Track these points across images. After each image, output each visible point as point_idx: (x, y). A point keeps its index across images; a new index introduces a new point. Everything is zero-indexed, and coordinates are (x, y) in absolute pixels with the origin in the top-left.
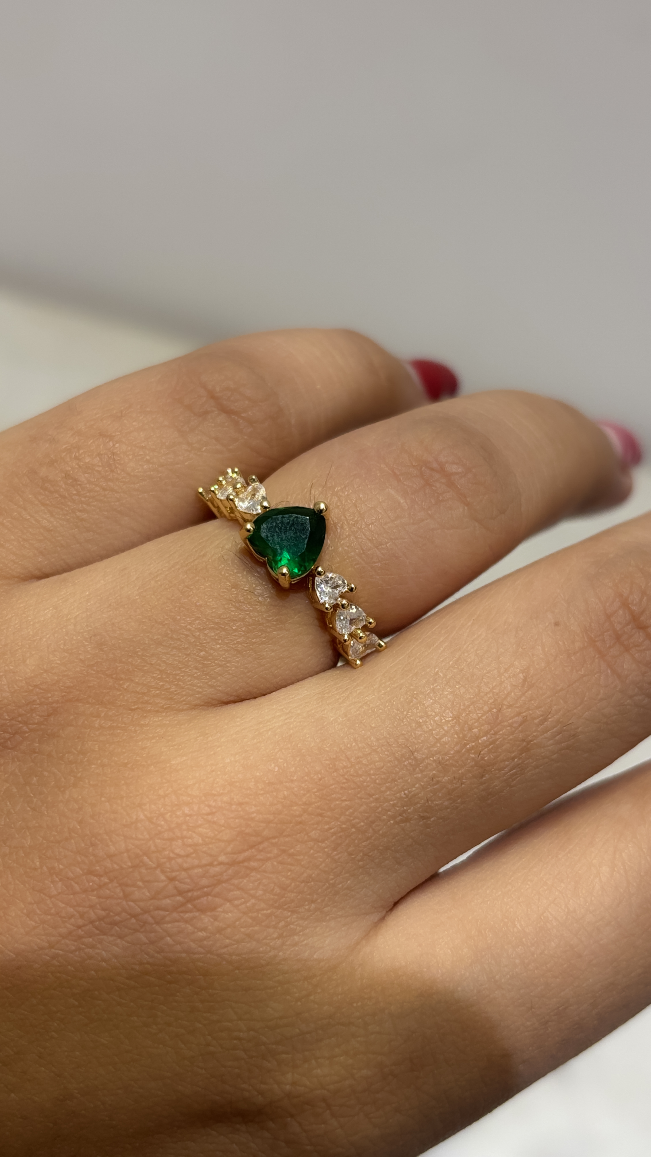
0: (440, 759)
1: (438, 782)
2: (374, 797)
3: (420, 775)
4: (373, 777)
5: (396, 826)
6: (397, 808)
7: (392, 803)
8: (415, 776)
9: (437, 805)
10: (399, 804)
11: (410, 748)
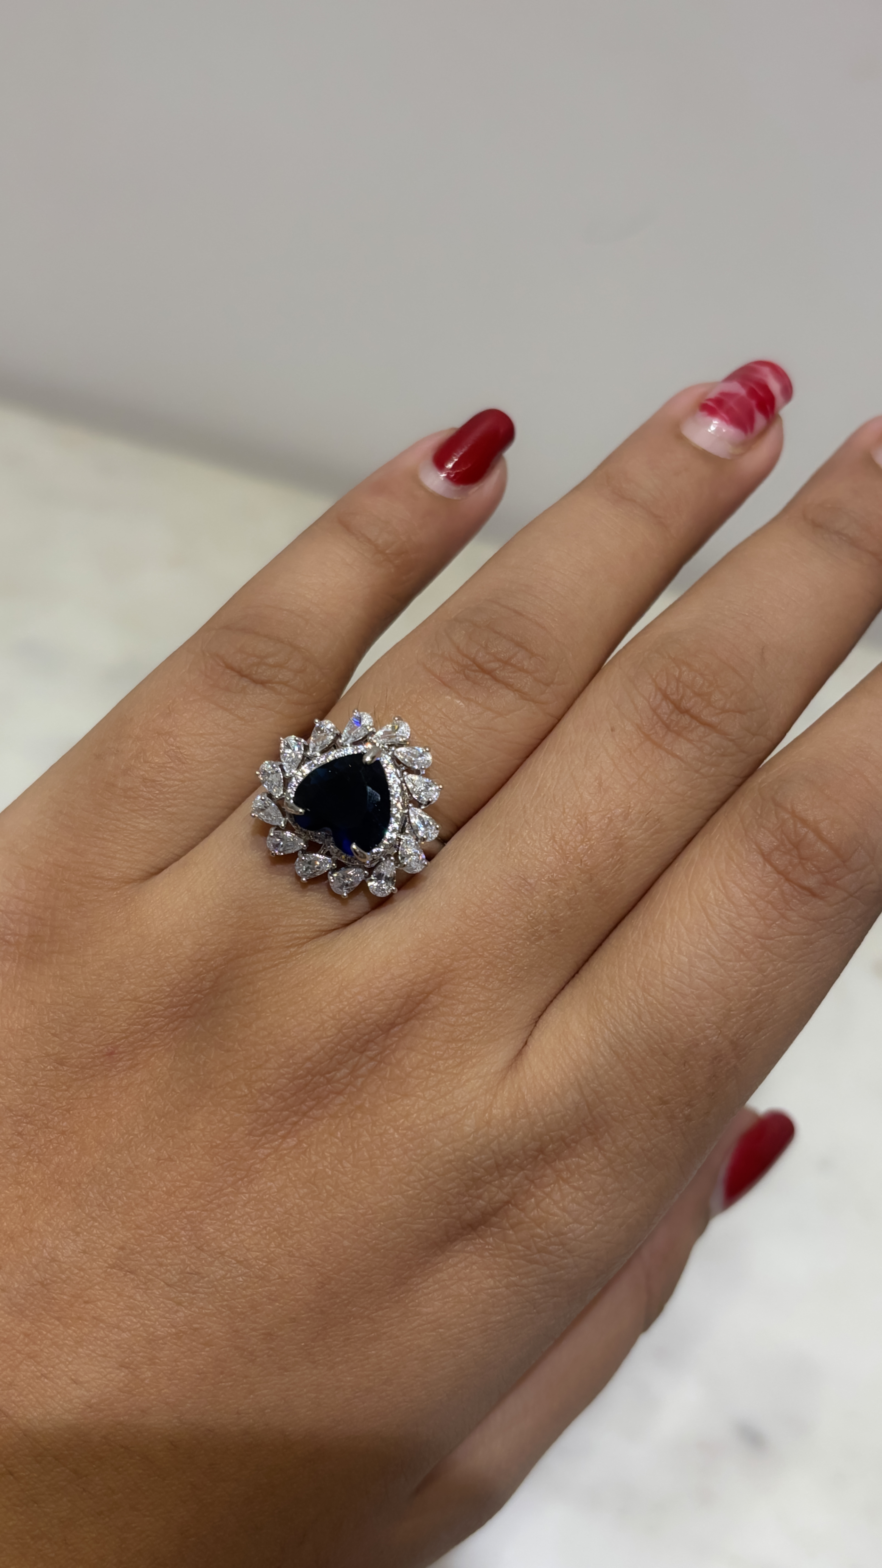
0: (550, 877)
1: (555, 897)
2: (506, 927)
3: (537, 897)
4: (499, 912)
5: (533, 946)
6: (529, 931)
7: (522, 927)
8: (534, 898)
9: (561, 917)
10: (529, 927)
11: (522, 876)
